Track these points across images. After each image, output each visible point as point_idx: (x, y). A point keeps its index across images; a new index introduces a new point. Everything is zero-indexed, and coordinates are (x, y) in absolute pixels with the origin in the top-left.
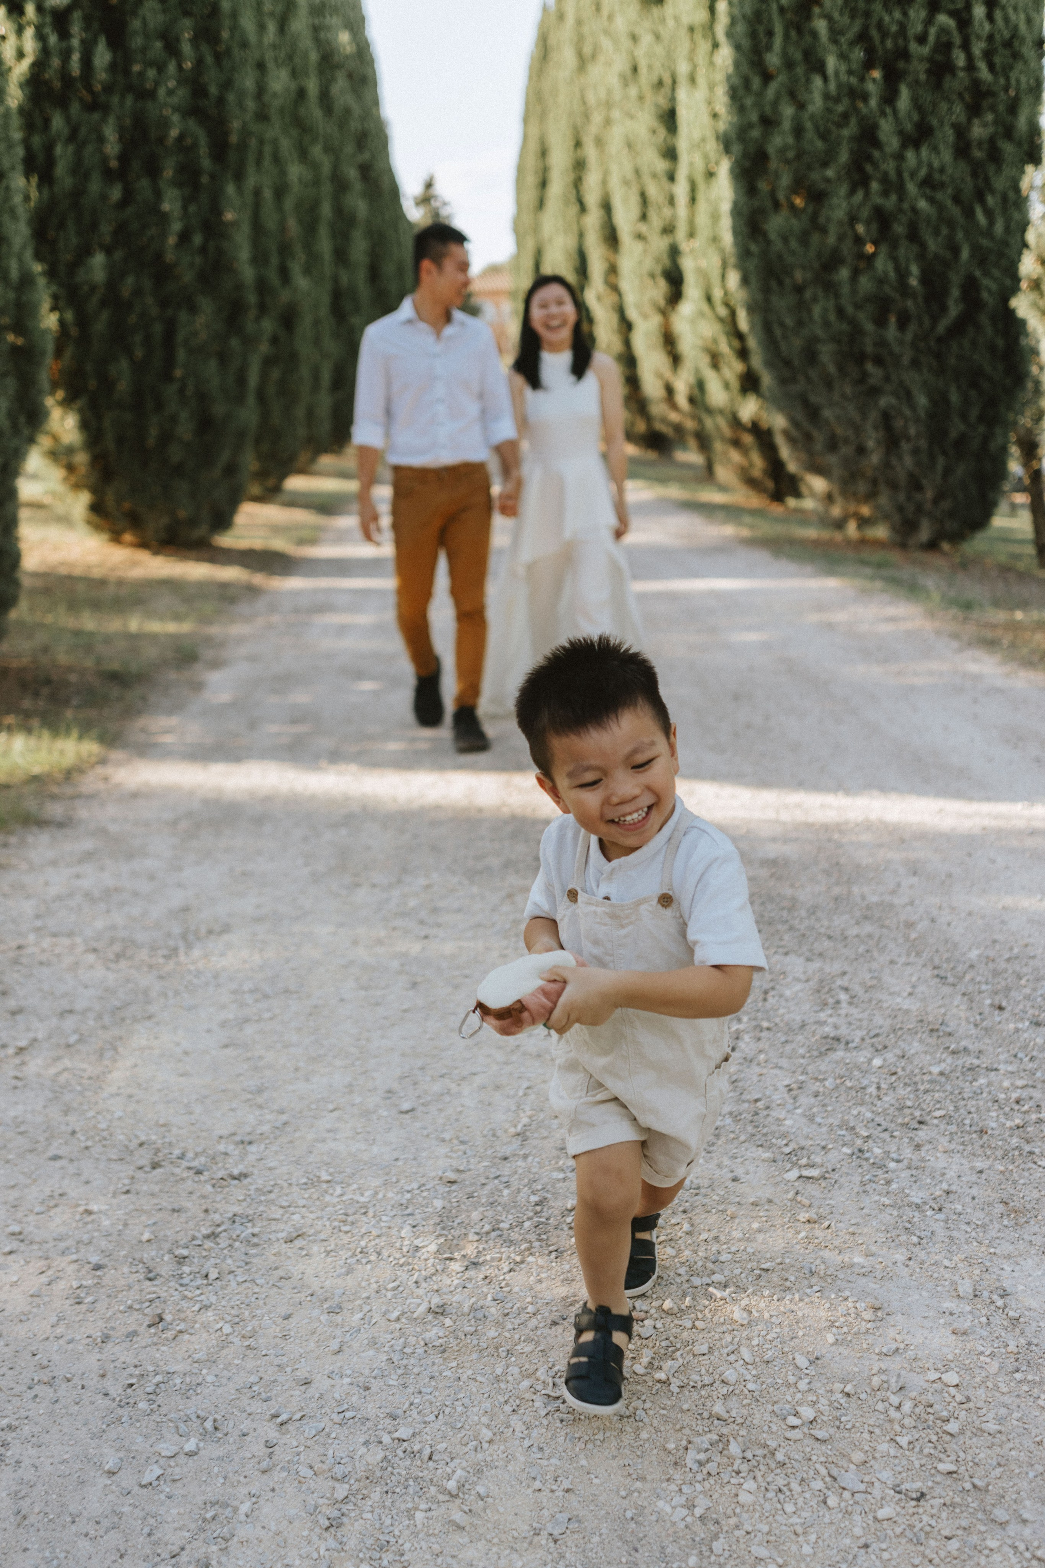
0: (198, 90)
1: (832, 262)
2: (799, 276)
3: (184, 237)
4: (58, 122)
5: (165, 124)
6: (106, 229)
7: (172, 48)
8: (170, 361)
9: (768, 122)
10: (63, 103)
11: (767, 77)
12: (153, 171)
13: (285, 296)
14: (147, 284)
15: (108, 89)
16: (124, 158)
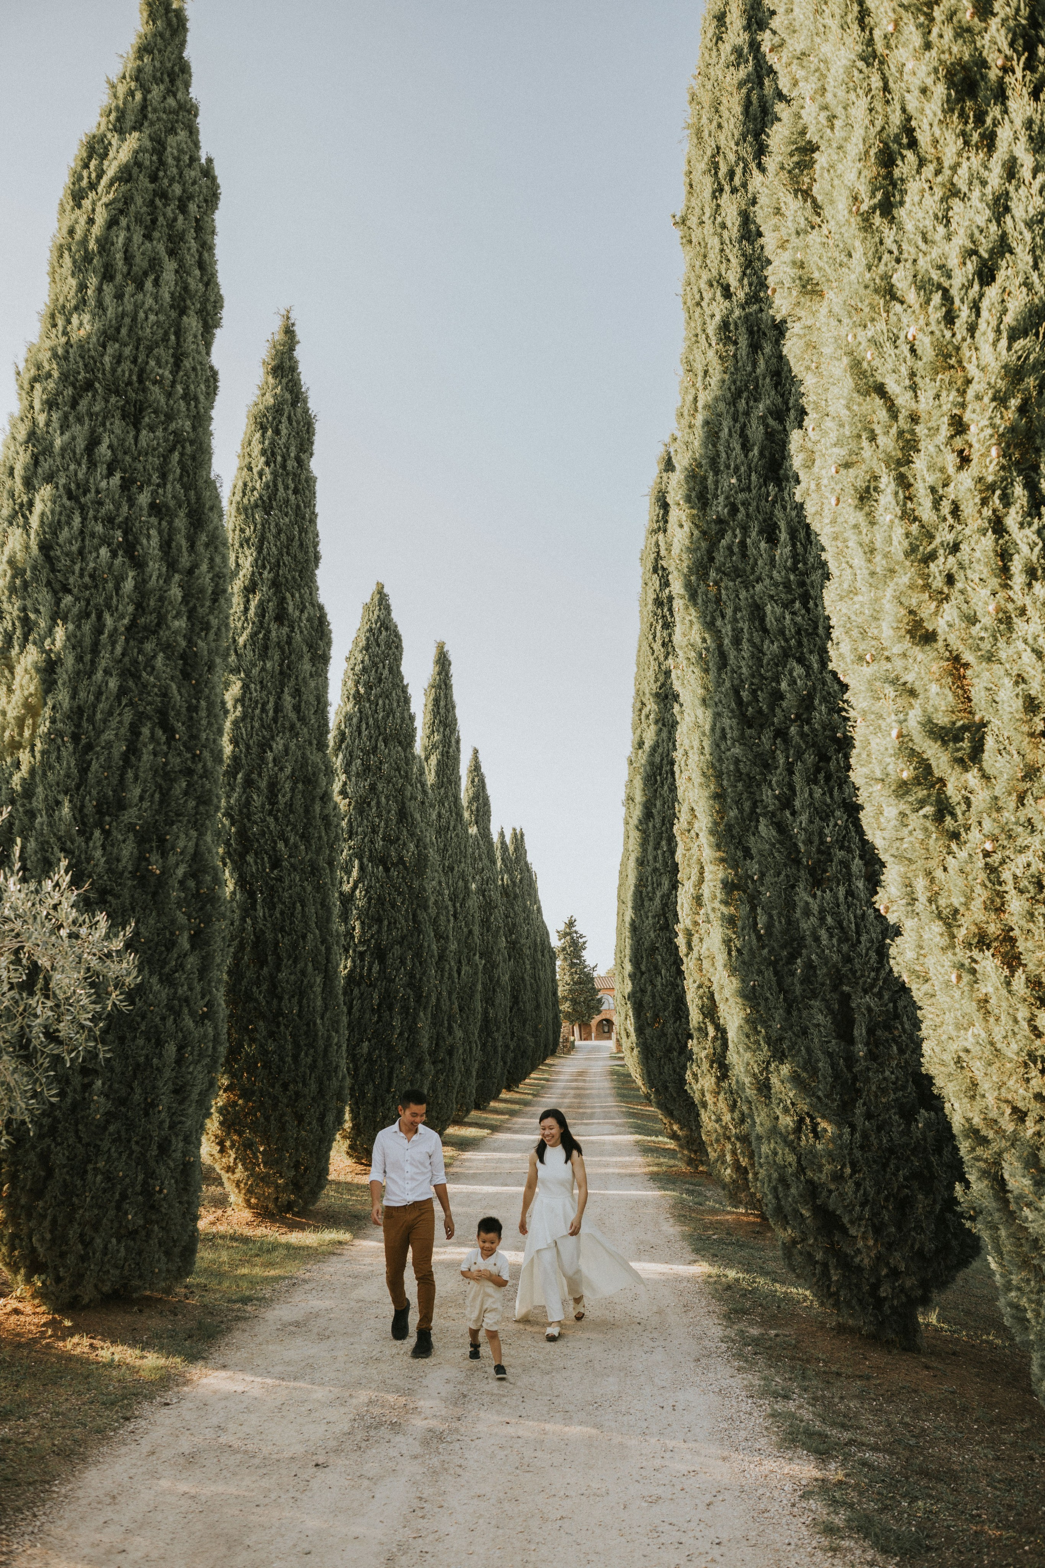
0: (412, 976)
1: (670, 1050)
2: (659, 1054)
3: (401, 1034)
4: (356, 992)
5: (398, 991)
6: (369, 1032)
7: (403, 962)
8: (390, 1085)
9: (643, 991)
10: (359, 984)
11: (642, 973)
12: (390, 1008)
13: (449, 1040)
14: (384, 1053)
15: (377, 979)
16: (379, 1005)
